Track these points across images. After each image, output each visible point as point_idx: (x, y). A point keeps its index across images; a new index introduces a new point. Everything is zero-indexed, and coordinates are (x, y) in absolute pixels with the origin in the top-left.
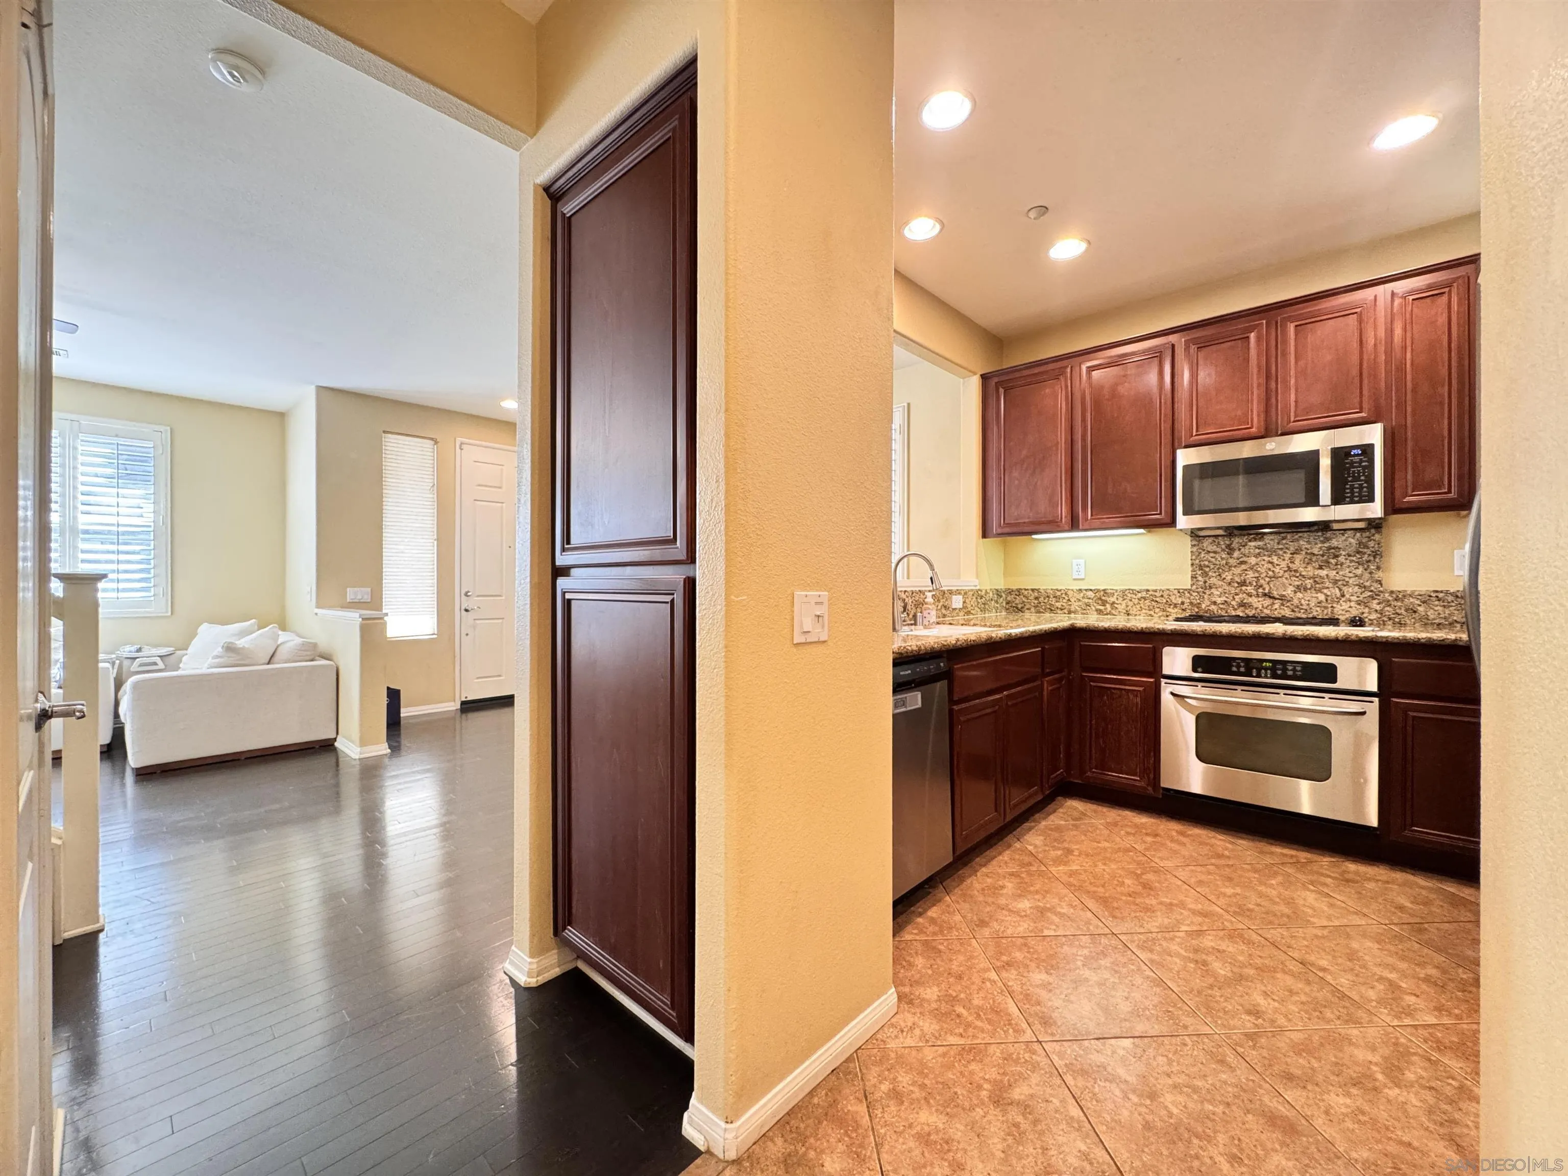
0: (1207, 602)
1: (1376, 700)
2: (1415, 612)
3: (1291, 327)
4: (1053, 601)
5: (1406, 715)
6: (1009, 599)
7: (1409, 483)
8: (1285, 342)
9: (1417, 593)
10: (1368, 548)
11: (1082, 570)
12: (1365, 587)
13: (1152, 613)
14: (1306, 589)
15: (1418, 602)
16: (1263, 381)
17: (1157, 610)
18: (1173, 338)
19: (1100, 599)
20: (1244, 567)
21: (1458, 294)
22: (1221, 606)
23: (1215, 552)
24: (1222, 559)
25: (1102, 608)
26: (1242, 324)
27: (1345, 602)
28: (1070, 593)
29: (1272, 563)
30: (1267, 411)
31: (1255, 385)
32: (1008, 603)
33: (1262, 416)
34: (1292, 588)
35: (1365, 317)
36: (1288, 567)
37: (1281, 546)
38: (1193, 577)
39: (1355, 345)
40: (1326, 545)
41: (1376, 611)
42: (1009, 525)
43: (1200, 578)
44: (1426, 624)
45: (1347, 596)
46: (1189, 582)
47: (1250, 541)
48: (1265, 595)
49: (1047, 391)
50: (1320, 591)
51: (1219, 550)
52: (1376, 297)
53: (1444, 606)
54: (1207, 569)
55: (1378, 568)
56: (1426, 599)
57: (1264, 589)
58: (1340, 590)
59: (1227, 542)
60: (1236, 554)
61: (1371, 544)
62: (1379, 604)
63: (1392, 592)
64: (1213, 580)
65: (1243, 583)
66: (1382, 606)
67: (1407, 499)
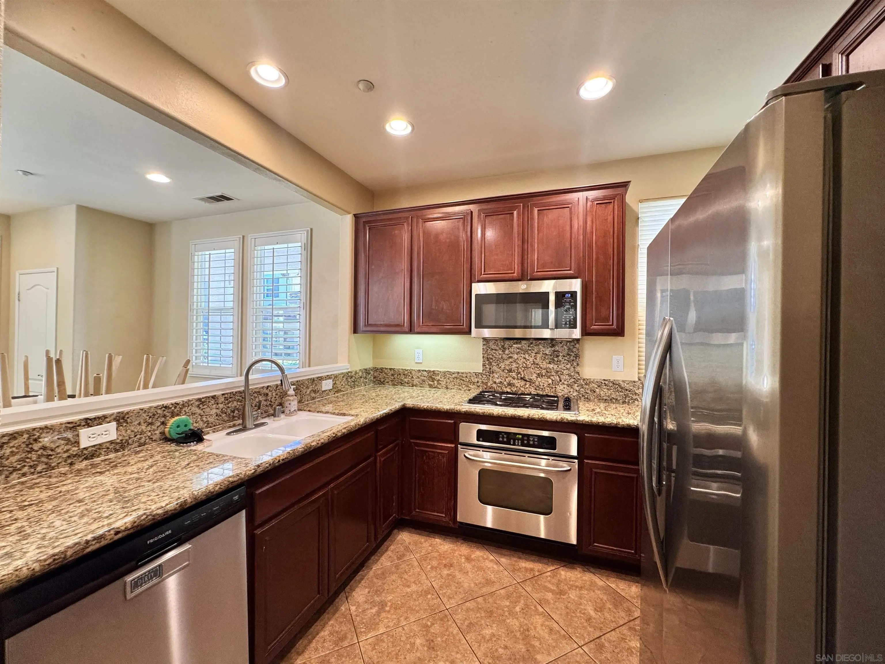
0: (491, 382)
1: (576, 461)
2: (594, 392)
3: (536, 210)
4: (403, 377)
5: (591, 471)
6: (375, 374)
7: (594, 318)
8: (532, 219)
9: (595, 381)
10: (573, 352)
11: (421, 357)
12: (571, 376)
13: (461, 387)
14: (542, 376)
15: (596, 386)
16: (520, 243)
17: (464, 386)
18: (471, 207)
19: (431, 377)
20: (511, 360)
21: (618, 205)
22: (499, 385)
23: (496, 350)
24: (500, 354)
25: (432, 383)
26: (508, 204)
27: (561, 384)
28: (413, 372)
29: (525, 358)
30: (522, 264)
31: (516, 245)
32: (374, 378)
33: (520, 265)
34: (535, 375)
35: (573, 210)
36: (534, 361)
37: (530, 348)
38: (484, 365)
39: (568, 228)
40: (553, 349)
41: (576, 391)
42: (371, 325)
43: (487, 366)
44: (599, 400)
45: (563, 381)
46: (482, 368)
47: (514, 344)
48: (522, 378)
49: (396, 232)
50: (549, 377)
51: (497, 348)
52: (578, 199)
53: (608, 389)
54: (491, 361)
55: (578, 365)
56: (601, 384)
57: (521, 375)
58: (559, 377)
59: (502, 344)
60: (507, 352)
61: (574, 350)
62: (578, 386)
63: (584, 380)
64: (495, 368)
65: (510, 371)
66: (579, 388)
67: (593, 327)
